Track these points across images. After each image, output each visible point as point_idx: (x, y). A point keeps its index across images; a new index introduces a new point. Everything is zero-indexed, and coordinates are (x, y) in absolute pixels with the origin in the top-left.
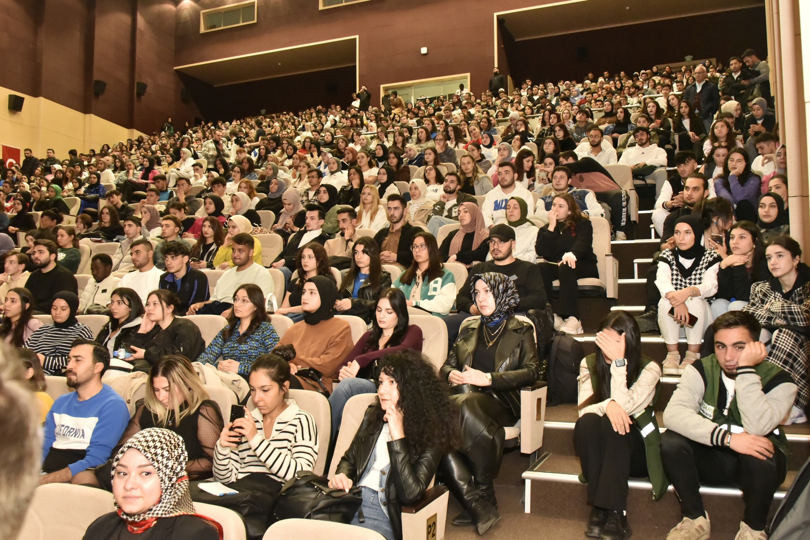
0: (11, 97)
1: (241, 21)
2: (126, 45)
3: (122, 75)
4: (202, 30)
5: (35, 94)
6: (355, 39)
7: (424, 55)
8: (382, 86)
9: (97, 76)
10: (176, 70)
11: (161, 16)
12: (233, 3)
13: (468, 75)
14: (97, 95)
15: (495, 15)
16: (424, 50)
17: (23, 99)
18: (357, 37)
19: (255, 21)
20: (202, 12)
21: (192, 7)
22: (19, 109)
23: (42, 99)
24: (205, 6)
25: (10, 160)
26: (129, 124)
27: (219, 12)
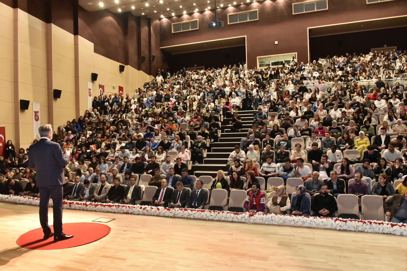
0: (120, 66)
1: (190, 28)
2: (147, 39)
4: (173, 32)
6: (245, 37)
7: (276, 44)
8: (258, 57)
9: (142, 55)
10: (161, 49)
11: (156, 27)
12: (187, 20)
13: (296, 53)
14: (142, 62)
15: (308, 28)
16: (276, 43)
17: (124, 66)
18: (246, 36)
19: (198, 28)
20: (172, 24)
21: (168, 22)
22: (123, 71)
23: (129, 66)
24: (173, 21)
25: (121, 92)
26: (149, 73)
27: (180, 24)
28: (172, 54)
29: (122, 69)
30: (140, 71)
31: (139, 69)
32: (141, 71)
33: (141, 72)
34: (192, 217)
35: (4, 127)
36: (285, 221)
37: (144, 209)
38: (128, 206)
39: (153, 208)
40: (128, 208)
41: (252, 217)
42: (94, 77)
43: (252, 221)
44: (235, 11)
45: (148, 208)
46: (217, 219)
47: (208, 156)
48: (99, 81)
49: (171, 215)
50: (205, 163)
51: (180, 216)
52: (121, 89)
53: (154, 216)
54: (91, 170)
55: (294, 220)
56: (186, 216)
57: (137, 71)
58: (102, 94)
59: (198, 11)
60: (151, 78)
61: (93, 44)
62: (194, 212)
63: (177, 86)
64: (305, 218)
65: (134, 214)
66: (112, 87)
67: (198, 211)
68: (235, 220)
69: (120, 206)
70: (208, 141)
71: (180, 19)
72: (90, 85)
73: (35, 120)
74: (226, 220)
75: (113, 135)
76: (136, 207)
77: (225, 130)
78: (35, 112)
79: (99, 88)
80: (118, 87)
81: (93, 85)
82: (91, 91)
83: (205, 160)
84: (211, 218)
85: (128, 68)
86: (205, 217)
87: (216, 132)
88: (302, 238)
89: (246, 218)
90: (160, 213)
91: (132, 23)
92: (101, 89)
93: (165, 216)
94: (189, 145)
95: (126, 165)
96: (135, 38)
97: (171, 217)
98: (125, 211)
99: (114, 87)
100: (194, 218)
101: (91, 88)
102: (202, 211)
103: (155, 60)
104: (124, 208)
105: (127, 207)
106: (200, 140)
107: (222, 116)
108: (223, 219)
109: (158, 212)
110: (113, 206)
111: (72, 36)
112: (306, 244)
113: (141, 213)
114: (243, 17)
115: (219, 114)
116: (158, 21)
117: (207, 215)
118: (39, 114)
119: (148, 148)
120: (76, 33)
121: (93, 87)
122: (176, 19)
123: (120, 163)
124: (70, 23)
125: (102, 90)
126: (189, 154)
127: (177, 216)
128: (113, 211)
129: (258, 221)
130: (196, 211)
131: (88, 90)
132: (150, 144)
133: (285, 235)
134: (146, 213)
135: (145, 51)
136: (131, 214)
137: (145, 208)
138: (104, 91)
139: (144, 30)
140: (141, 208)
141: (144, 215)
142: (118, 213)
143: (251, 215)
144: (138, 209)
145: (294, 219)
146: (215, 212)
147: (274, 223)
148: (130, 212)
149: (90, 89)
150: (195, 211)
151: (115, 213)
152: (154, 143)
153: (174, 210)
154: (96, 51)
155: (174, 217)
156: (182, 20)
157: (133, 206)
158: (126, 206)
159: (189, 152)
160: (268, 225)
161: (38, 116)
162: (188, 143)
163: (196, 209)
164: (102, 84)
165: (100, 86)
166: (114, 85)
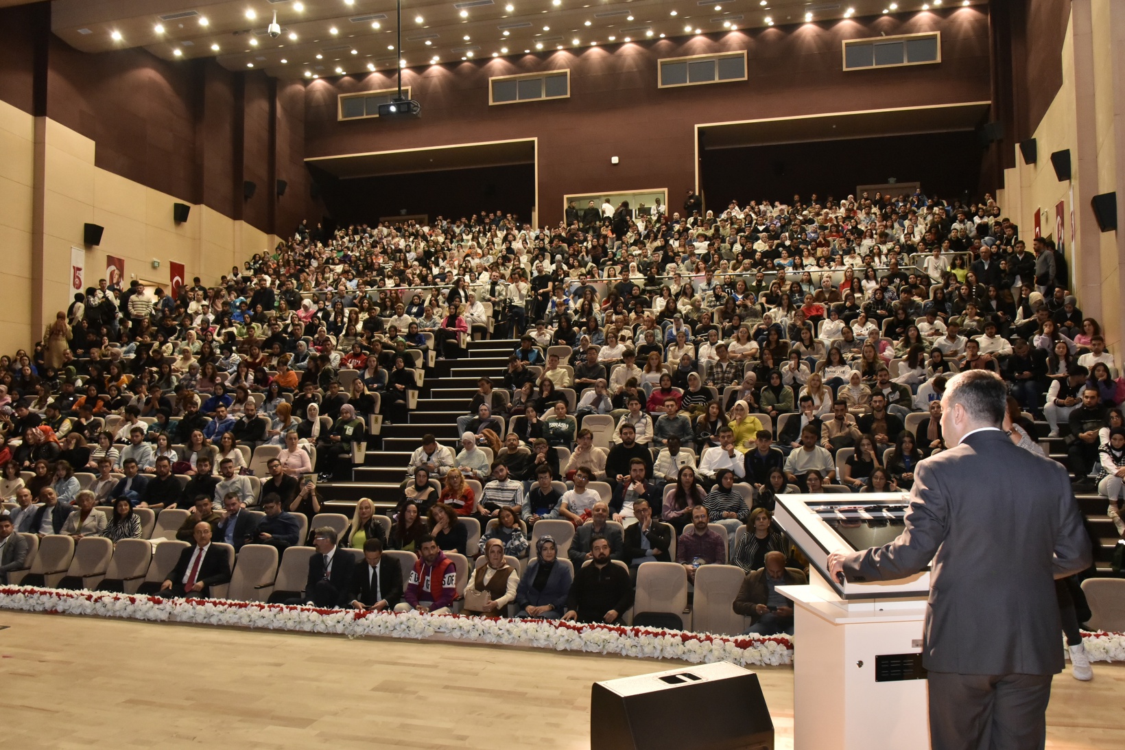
0: (177, 206)
2: (265, 135)
3: (263, 171)
4: (340, 118)
5: (197, 201)
6: (534, 141)
7: (615, 164)
8: (566, 197)
9: (246, 178)
10: (306, 162)
11: (293, 99)
12: (381, 88)
13: (666, 190)
14: (246, 198)
15: (696, 126)
16: (615, 160)
17: (189, 208)
18: (536, 139)
20: (339, 96)
21: (327, 90)
22: (185, 220)
23: (203, 206)
24: (343, 89)
25: (177, 278)
26: (269, 229)
27: (362, 97)
28: (341, 178)
29: (181, 215)
30: (238, 222)
31: (236, 215)
32: (243, 222)
33: (243, 226)
34: (214, 621)
36: (442, 630)
37: (96, 601)
38: (58, 594)
39: (119, 599)
40: (55, 598)
41: (362, 620)
42: (92, 235)
43: (359, 630)
44: (509, 71)
45: (107, 596)
46: (276, 625)
47: (369, 460)
48: (106, 246)
49: (164, 616)
50: (357, 480)
51: (185, 618)
52: (177, 269)
53: (121, 618)
54: (26, 496)
55: (461, 627)
56: (200, 619)
57: (230, 221)
58: (115, 281)
59: (409, 65)
60: (272, 241)
61: (94, 142)
62: (221, 608)
63: (338, 267)
64: (488, 621)
65: (71, 615)
66: (150, 266)
67: (231, 605)
68: (321, 628)
69: (36, 592)
70: (376, 420)
71: (361, 84)
72: (78, 256)
74: (297, 629)
75: (119, 398)
76: (75, 596)
77: (433, 392)
79: (109, 265)
80: (169, 265)
81: (87, 257)
82: (82, 274)
83: (356, 471)
84: (260, 623)
85: (202, 214)
86: (245, 621)
87: (403, 395)
88: (451, 672)
89: (346, 624)
90: (135, 612)
91: (218, 90)
92: (113, 268)
93: (149, 620)
94: (316, 429)
95: (130, 482)
96: (227, 130)
97: (163, 622)
98: (48, 605)
99: (156, 265)
100: (220, 623)
101: (80, 266)
102: (241, 606)
103: (287, 190)
104: (45, 598)
105: (54, 594)
106: (349, 415)
107: (432, 354)
108: (290, 625)
109: (131, 608)
110: (19, 591)
111: (24, 119)
112: (446, 687)
113: (88, 611)
114: (531, 87)
115: (423, 347)
116: (299, 87)
117: (252, 616)
119: (200, 435)
120: (39, 109)
121: (86, 262)
122: (348, 81)
123: (113, 476)
124: (25, 82)
125: (116, 272)
126: (310, 454)
127: (178, 620)
128: (16, 605)
129: (375, 631)
130: (226, 606)
131: (72, 270)
132: (215, 424)
133: (414, 665)
134: (101, 611)
135: (255, 167)
136: (63, 613)
137: (100, 598)
138: (121, 276)
139: (256, 110)
140: (89, 598)
141: (96, 616)
142: (29, 611)
143: (358, 616)
144: (82, 600)
145: (461, 624)
146: (272, 609)
147: (413, 634)
148: (60, 609)
149: (79, 269)
150: (223, 604)
151: (21, 610)
152: (226, 421)
153: (170, 603)
154: (100, 162)
155: (171, 622)
156: (367, 87)
157: (70, 592)
158: (51, 594)
159: (311, 450)
160: (399, 640)
162: (313, 423)
163: (229, 601)
164: (116, 254)
165: (111, 260)
166: (155, 259)
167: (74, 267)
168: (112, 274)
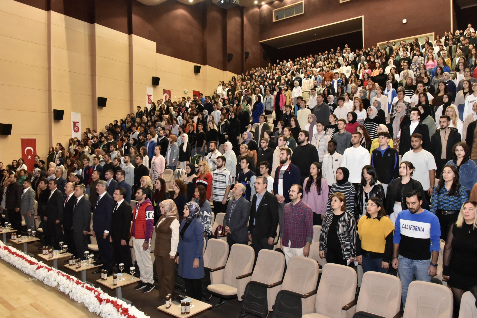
0: (195, 66)
1: (295, 13)
2: (239, 33)
3: (238, 49)
4: (274, 20)
5: (204, 64)
6: (362, 18)
7: (405, 24)
8: (378, 44)
9: (229, 52)
10: (261, 43)
11: (253, 15)
12: (291, 4)
14: (229, 61)
16: (405, 21)
17: (200, 67)
18: (363, 16)
19: (303, 13)
20: (273, 10)
21: (269, 9)
22: (199, 72)
23: (207, 66)
24: (275, 7)
27: (283, 10)
29: (197, 70)
30: (225, 72)
31: (224, 69)
32: (227, 71)
33: (227, 73)
35: (35, 140)
42: (156, 81)
48: (162, 85)
52: (196, 93)
57: (221, 71)
61: (156, 43)
66: (183, 93)
71: (282, 4)
72: (150, 90)
73: (74, 131)
78: (74, 122)
79: (164, 93)
80: (192, 92)
81: (154, 90)
82: (152, 98)
85: (206, 69)
91: (214, 15)
92: (166, 94)
96: (219, 32)
99: (186, 92)
101: (151, 94)
103: (250, 55)
111: (126, 36)
116: (257, 10)
118: (79, 125)
120: (130, 32)
121: (154, 93)
122: (277, 3)
124: (124, 21)
125: (168, 96)
131: (147, 96)
135: (233, 47)
138: (170, 97)
139: (233, 23)
149: (151, 96)
154: (159, 50)
156: (284, 5)
161: (78, 127)
164: (167, 89)
165: (165, 91)
166: (185, 90)
167: (148, 95)
168: (166, 97)
